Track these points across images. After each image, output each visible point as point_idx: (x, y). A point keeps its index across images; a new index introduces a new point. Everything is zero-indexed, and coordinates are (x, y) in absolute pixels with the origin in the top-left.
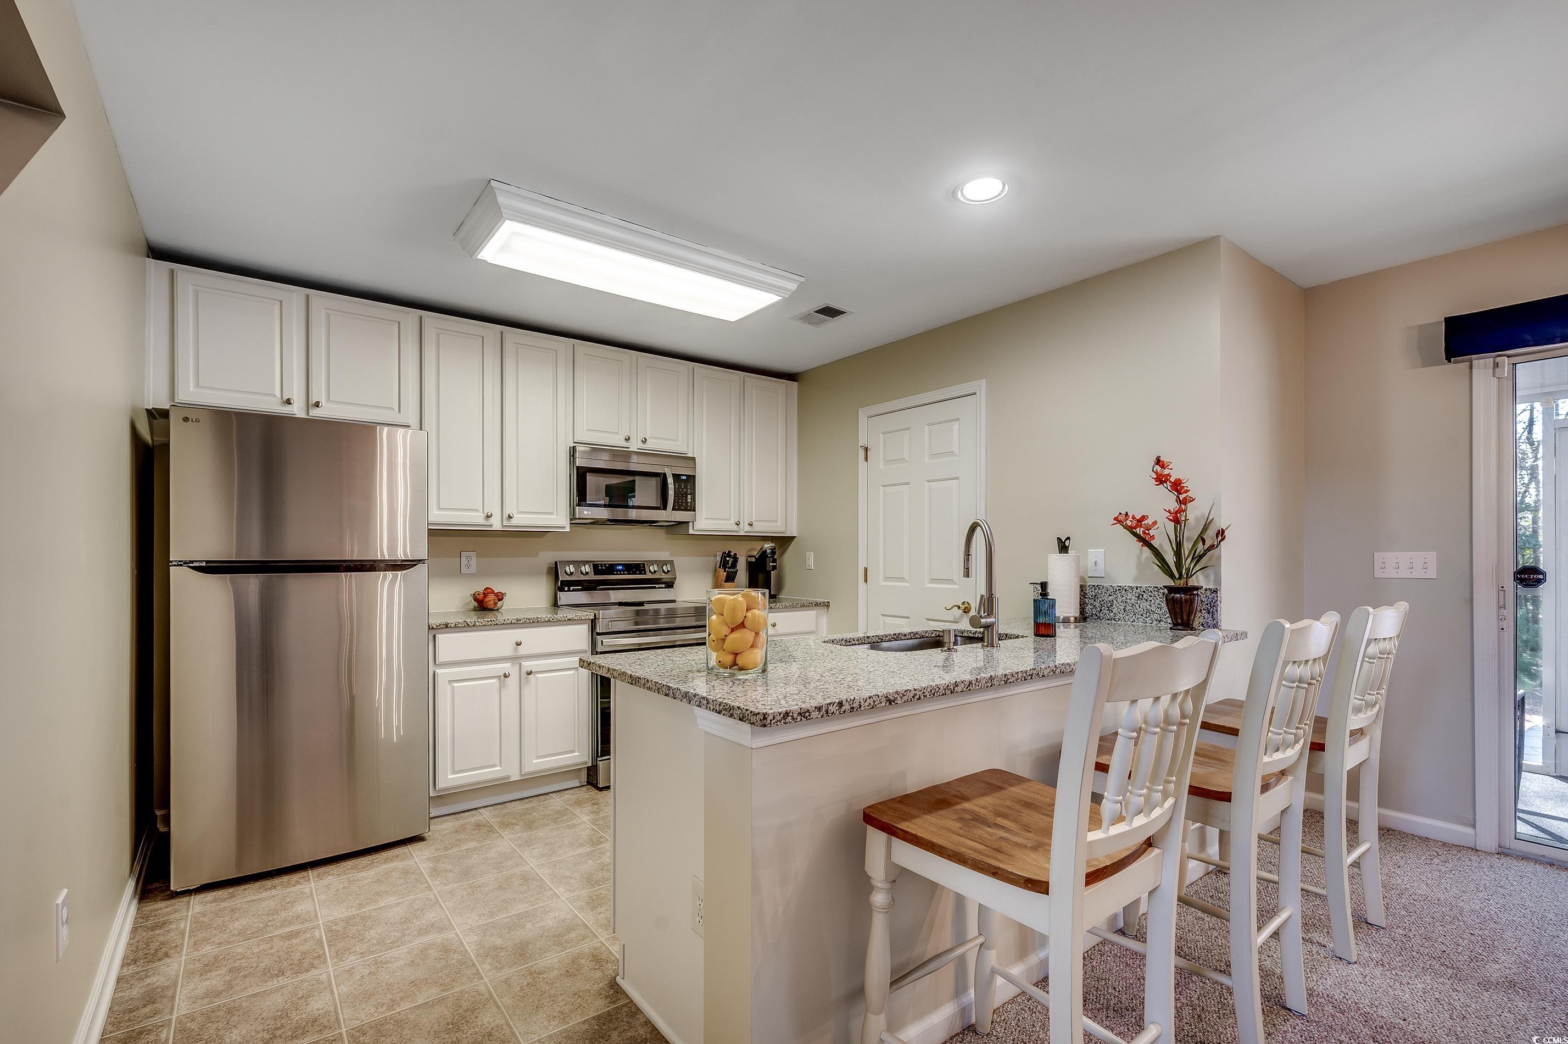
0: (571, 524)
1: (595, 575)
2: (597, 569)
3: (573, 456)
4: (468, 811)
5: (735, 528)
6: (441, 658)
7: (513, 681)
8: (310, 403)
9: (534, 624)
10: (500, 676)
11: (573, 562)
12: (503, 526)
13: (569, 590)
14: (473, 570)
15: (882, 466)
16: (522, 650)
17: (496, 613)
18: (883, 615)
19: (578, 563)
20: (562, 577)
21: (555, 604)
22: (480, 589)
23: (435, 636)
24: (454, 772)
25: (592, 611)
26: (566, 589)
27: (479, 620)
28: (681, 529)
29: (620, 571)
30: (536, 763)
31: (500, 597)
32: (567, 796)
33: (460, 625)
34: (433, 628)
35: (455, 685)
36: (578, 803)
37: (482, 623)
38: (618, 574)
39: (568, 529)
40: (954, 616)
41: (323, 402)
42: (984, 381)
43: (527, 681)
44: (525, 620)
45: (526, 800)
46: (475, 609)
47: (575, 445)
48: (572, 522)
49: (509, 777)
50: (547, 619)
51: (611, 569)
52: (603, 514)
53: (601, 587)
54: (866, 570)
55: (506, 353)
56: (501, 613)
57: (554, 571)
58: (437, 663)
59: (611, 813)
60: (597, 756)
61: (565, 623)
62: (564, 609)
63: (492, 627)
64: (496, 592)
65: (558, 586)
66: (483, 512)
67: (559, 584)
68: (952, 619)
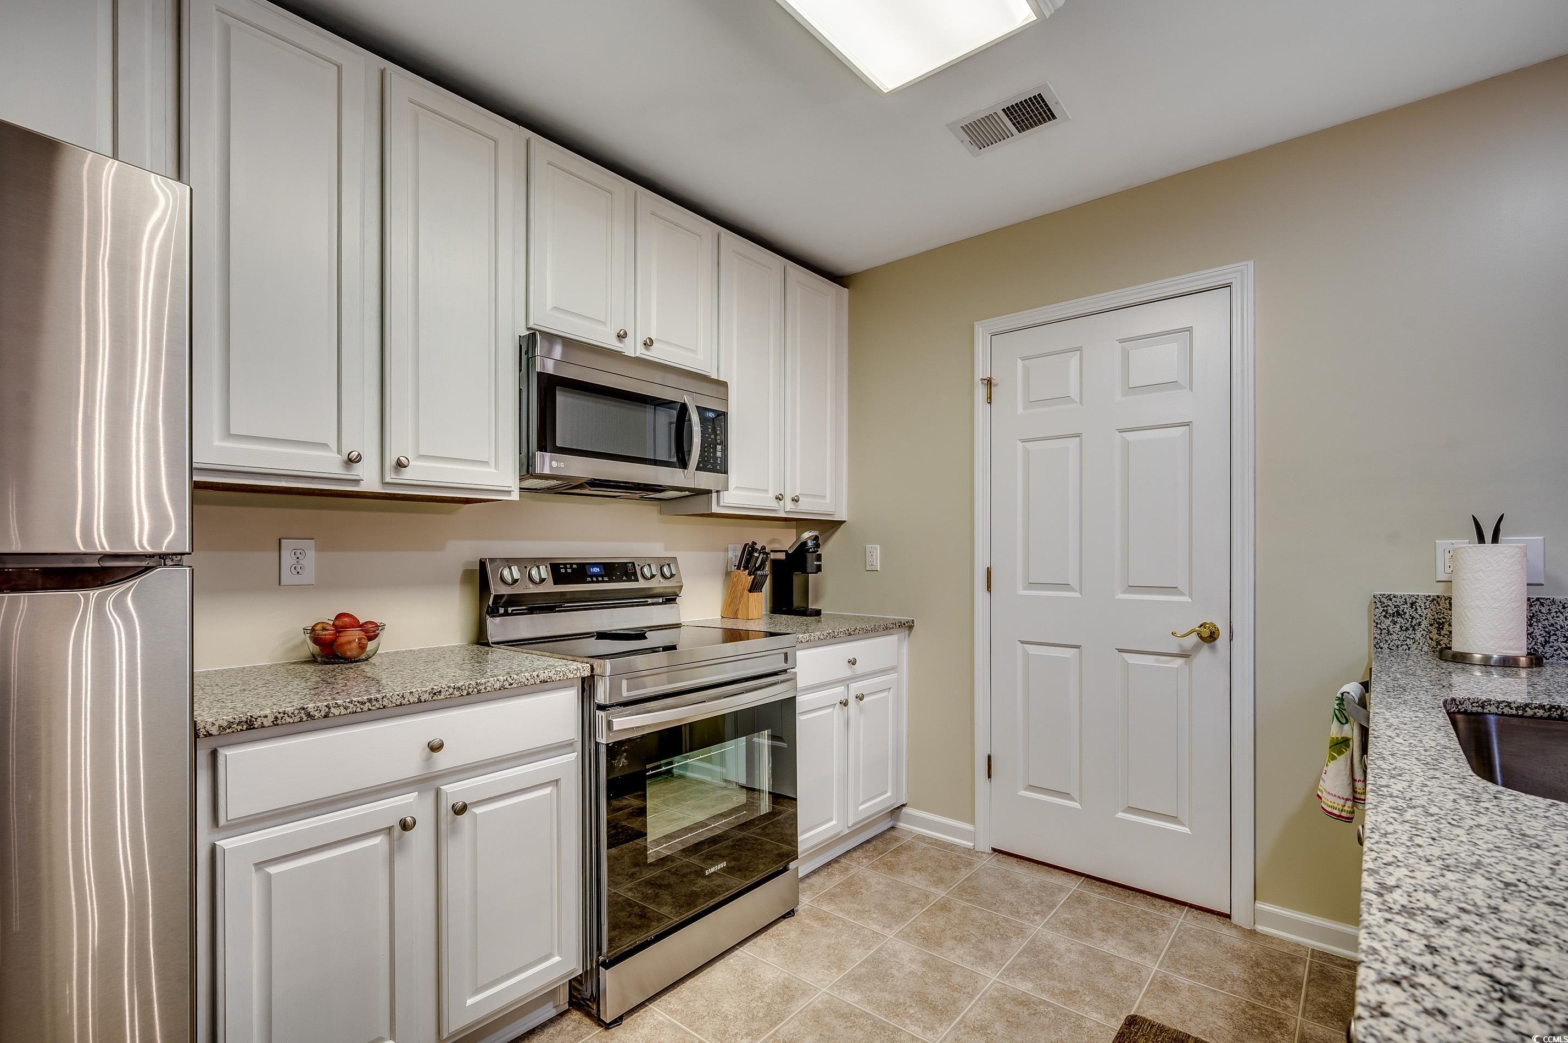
0: (521, 487)
1: (555, 584)
2: (562, 571)
3: (527, 354)
5: (774, 504)
6: (232, 808)
7: (421, 837)
9: (469, 698)
10: (390, 829)
11: (516, 562)
12: (385, 484)
13: (506, 614)
14: (309, 575)
15: (1020, 410)
16: (443, 761)
17: (363, 666)
18: (1023, 642)
19: (523, 563)
20: (497, 589)
21: (481, 639)
22: (326, 617)
23: (214, 755)
26: (502, 611)
27: (339, 701)
28: (697, 505)
29: (597, 575)
30: (469, 1008)
31: (371, 631)
34: (209, 735)
35: (273, 870)
37: (346, 708)
38: (592, 582)
39: (515, 497)
40: (1181, 646)
42: (1251, 263)
43: (454, 830)
44: (451, 690)
46: (313, 660)
47: (532, 334)
48: (524, 484)
50: (497, 685)
51: (579, 572)
54: (989, 572)
55: (391, 117)
56: (377, 665)
57: (478, 578)
58: (222, 821)
60: (599, 954)
61: (534, 688)
63: (372, 715)
64: (361, 622)
65: (489, 605)
66: (339, 451)
67: (490, 603)
68: (1175, 651)
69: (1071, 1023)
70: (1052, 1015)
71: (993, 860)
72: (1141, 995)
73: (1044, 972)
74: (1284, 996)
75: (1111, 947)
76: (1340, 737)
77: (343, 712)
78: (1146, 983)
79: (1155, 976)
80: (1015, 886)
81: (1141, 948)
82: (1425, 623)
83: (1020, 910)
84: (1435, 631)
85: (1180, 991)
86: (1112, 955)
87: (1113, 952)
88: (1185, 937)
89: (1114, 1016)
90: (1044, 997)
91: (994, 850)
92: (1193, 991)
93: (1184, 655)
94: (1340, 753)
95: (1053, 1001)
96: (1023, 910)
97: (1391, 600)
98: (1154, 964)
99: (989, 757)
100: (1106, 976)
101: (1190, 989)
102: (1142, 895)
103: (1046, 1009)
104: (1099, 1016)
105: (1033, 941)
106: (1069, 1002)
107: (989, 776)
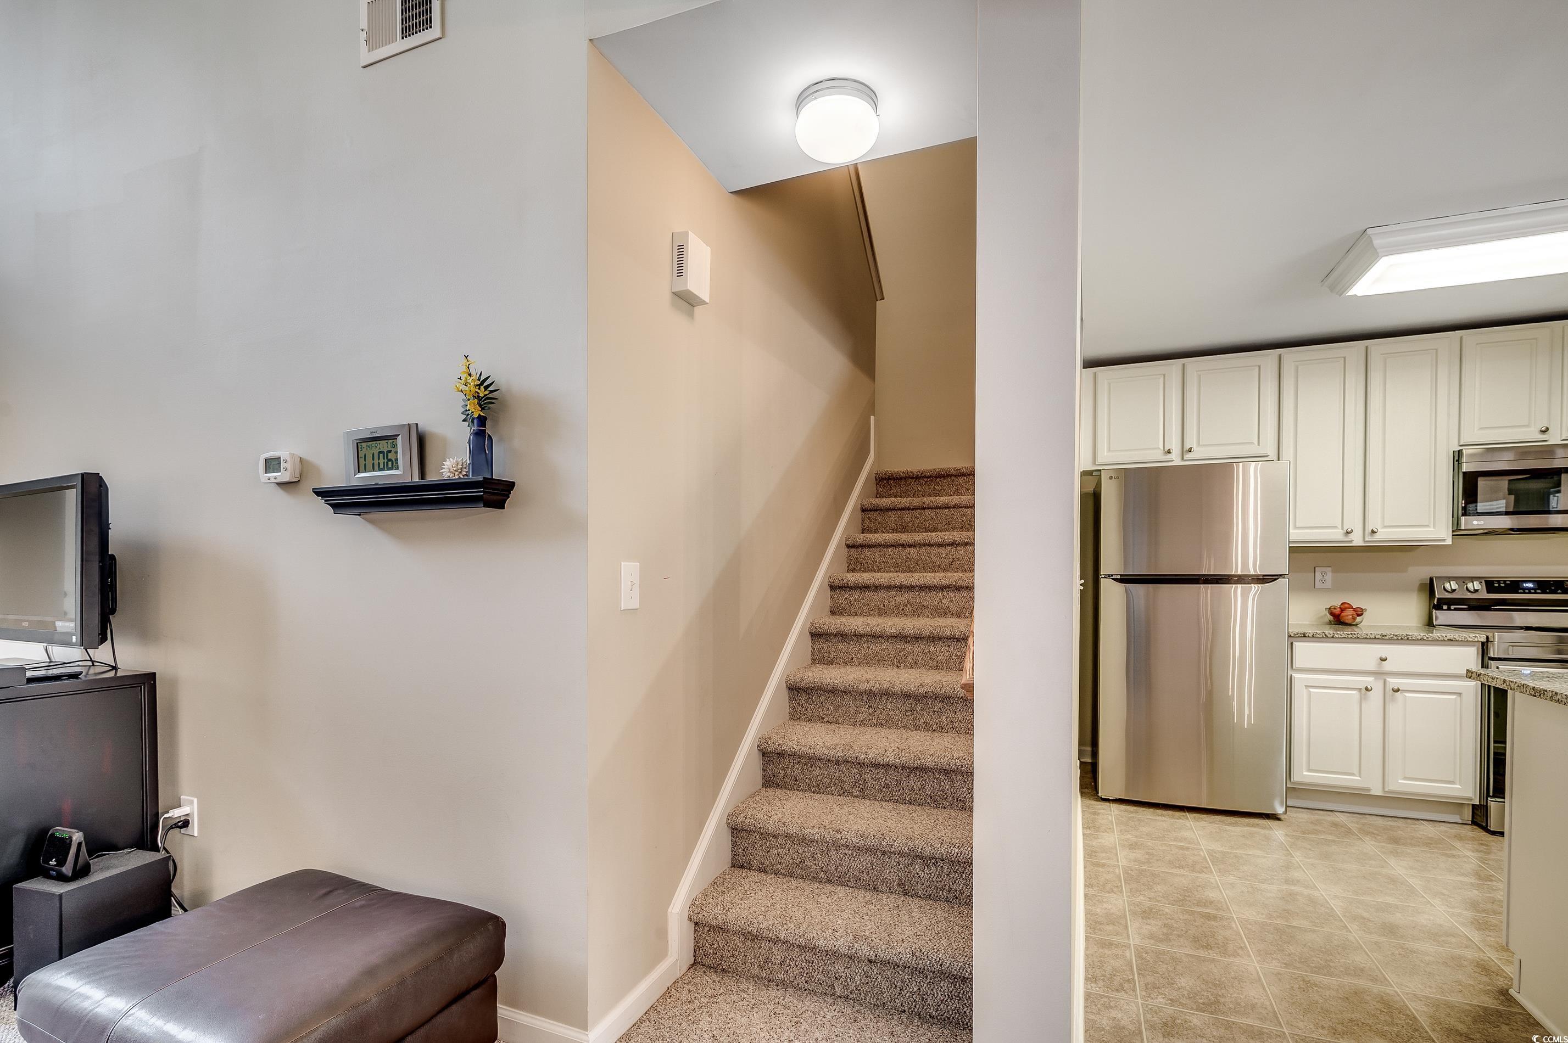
0: (1453, 535)
1: (1488, 592)
2: (1490, 585)
3: (1458, 461)
4: (1322, 810)
6: (1298, 663)
7: (1376, 696)
8: (1185, 450)
9: (1402, 641)
10: (1360, 689)
11: (1455, 579)
12: (1365, 541)
13: (1449, 609)
14: (1329, 584)
16: (1387, 666)
17: (1354, 628)
19: (1462, 580)
20: (1440, 595)
21: (1430, 624)
22: (1337, 602)
23: (1292, 643)
24: (1309, 770)
25: (1484, 633)
26: (1445, 607)
27: (1338, 632)
29: (1529, 589)
30: (1401, 784)
31: (1359, 612)
32: (1443, 827)
33: (1318, 636)
34: (1291, 636)
35: (1312, 690)
36: (1459, 837)
37: (1341, 635)
38: (1525, 593)
39: (1449, 542)
41: (1195, 448)
43: (1393, 699)
44: (1392, 636)
45: (1390, 819)
46: (1330, 623)
47: (1461, 448)
48: (1454, 534)
49: (1369, 790)
50: (1419, 637)
51: (1514, 586)
52: (1505, 522)
53: (1498, 607)
55: (1372, 366)
56: (1361, 628)
57: (1430, 588)
58: (1294, 667)
59: (1506, 859)
60: (1488, 795)
61: (1443, 643)
62: (1441, 629)
63: (1351, 640)
64: (1354, 607)
65: (1434, 603)
66: (1342, 529)
67: (1435, 602)
77: (1340, 636)
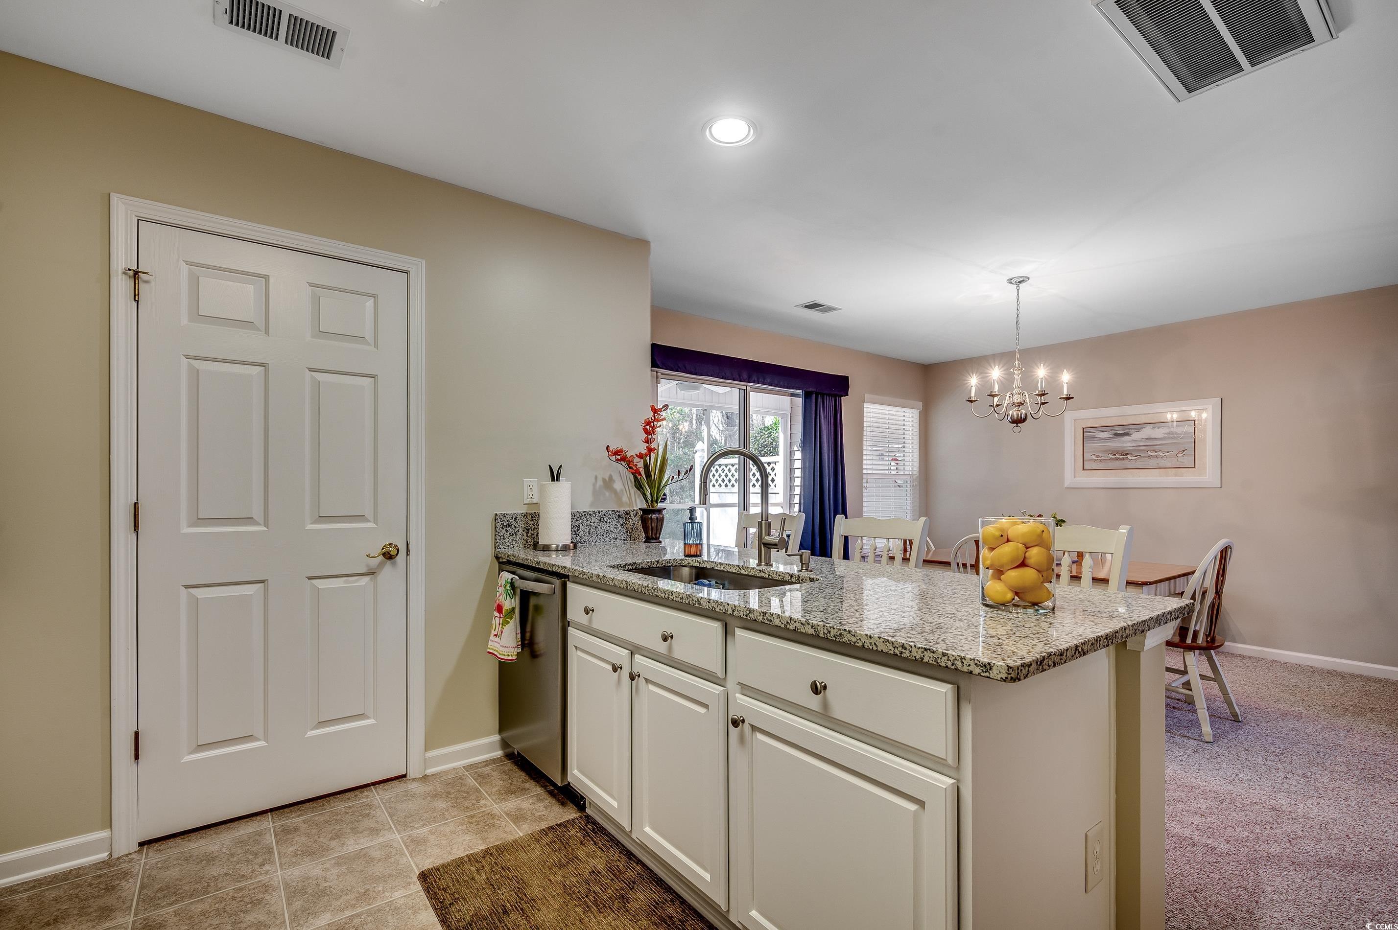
18: (187, 587)
42: (424, 260)
54: (136, 506)
68: (364, 571)
69: (388, 912)
70: (369, 919)
71: (151, 854)
72: (410, 858)
73: (326, 898)
74: (478, 800)
75: (352, 845)
76: (511, 607)
78: (403, 849)
79: (403, 841)
80: (210, 859)
81: (375, 831)
82: (521, 530)
83: (244, 873)
84: (525, 535)
85: (427, 838)
86: (361, 849)
87: (358, 847)
88: (393, 805)
89: (409, 884)
90: (348, 913)
91: (141, 844)
92: (434, 833)
93: (371, 573)
94: (511, 619)
95: (359, 910)
96: (245, 870)
97: (505, 517)
98: (394, 835)
99: (137, 735)
100: (374, 865)
101: (431, 832)
102: (332, 797)
103: (360, 920)
104: (401, 892)
105: (287, 886)
106: (371, 901)
107: (137, 757)
